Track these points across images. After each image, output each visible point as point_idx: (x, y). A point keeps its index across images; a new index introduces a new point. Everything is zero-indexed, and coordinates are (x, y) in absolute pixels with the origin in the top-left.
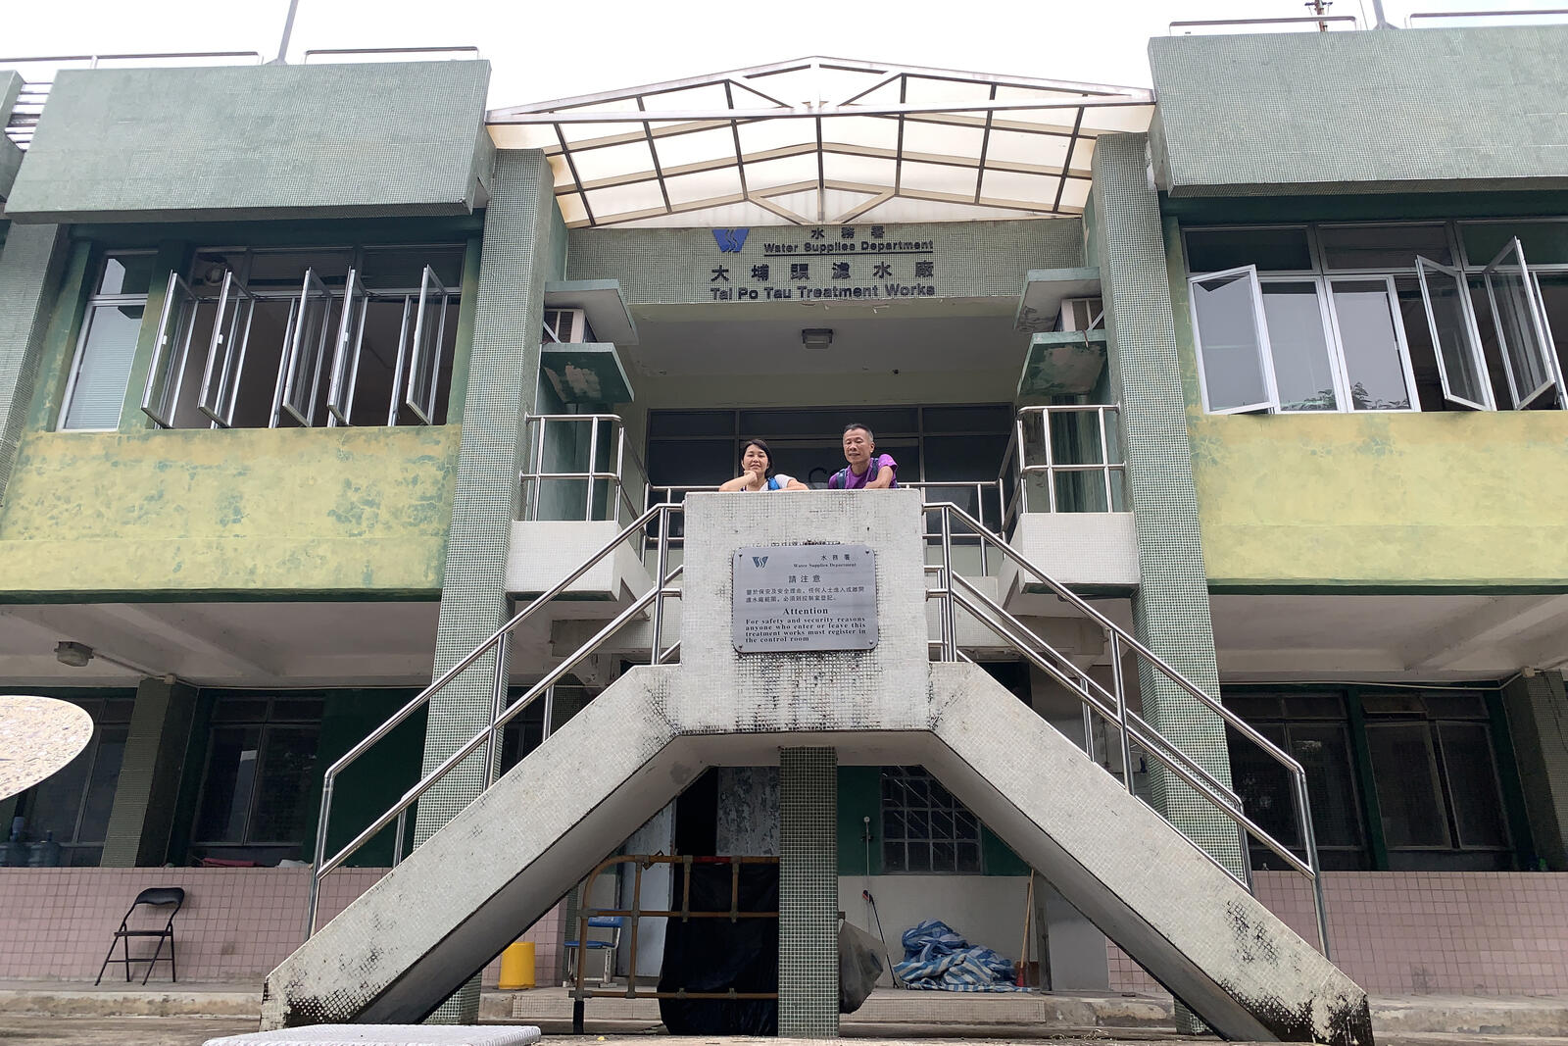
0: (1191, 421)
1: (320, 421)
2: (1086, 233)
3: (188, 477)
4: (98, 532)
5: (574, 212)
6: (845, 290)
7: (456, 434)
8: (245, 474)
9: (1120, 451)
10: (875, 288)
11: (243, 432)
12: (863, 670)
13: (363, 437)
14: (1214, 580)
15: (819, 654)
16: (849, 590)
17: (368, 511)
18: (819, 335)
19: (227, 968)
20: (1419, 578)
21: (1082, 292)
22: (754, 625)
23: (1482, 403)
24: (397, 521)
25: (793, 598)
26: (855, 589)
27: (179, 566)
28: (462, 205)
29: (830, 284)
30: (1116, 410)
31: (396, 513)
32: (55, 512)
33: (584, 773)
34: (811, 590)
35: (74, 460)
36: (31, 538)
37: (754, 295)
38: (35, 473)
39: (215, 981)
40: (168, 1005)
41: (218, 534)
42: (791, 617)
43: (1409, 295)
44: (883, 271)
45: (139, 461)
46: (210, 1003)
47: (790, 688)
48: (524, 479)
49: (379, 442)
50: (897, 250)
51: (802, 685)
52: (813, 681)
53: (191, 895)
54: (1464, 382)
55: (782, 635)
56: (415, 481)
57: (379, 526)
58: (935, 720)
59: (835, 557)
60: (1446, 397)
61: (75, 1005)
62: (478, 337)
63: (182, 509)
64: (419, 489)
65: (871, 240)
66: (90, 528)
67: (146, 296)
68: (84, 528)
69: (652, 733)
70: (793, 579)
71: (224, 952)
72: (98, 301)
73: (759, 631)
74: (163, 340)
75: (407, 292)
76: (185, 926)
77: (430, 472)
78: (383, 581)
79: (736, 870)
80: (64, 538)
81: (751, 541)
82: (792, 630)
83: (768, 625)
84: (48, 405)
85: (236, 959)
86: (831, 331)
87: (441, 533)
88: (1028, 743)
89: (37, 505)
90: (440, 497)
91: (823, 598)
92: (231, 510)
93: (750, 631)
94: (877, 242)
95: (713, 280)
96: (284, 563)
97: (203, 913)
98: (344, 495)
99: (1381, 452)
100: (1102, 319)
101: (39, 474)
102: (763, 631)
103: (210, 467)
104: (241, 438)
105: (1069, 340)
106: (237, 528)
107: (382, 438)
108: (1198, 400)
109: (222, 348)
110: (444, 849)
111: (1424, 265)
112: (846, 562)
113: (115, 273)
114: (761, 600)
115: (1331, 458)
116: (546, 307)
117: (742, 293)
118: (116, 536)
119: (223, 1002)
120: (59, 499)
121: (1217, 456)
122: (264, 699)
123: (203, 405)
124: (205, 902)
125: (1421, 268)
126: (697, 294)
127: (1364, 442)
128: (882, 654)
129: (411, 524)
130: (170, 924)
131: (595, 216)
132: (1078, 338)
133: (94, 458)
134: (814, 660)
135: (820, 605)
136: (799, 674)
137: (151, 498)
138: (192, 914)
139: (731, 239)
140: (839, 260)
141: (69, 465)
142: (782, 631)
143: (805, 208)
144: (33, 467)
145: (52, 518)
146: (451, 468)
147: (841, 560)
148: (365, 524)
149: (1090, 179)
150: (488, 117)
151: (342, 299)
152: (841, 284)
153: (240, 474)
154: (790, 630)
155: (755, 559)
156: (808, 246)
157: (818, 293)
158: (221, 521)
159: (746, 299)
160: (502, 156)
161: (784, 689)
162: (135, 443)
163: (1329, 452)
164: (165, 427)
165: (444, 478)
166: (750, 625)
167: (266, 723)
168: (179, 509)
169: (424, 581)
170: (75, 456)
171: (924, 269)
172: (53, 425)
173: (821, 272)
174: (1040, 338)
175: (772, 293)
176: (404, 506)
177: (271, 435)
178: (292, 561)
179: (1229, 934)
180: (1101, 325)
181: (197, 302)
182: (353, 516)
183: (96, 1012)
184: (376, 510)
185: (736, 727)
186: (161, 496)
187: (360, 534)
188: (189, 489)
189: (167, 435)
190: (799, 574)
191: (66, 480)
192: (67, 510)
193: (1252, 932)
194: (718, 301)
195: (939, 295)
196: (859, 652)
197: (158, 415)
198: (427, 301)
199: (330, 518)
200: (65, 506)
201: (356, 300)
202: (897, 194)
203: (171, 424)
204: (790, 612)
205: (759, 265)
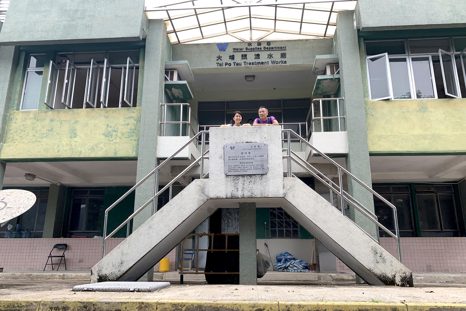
0: (366, 103)
1: (98, 106)
2: (334, 43)
3: (60, 124)
4: (34, 141)
5: (173, 39)
6: (259, 63)
7: (140, 110)
8: (77, 123)
9: (344, 113)
10: (268, 62)
11: (75, 110)
12: (263, 180)
13: (112, 111)
14: (371, 152)
15: (250, 175)
16: (259, 156)
17: (114, 134)
18: (250, 77)
19: (81, 266)
20: (434, 150)
21: (333, 62)
22: (231, 167)
23: (457, 96)
24: (123, 136)
25: (242, 159)
26: (261, 156)
27: (59, 151)
28: (138, 38)
29: (254, 61)
30: (343, 99)
31: (123, 134)
32: (21, 135)
33: (181, 210)
34: (248, 156)
35: (25, 119)
36: (14, 143)
37: (230, 65)
38: (14, 123)
39: (78, 270)
40: (64, 276)
41: (70, 141)
42: (242, 164)
43: (436, 62)
44: (270, 56)
45: (45, 119)
46: (76, 276)
47: (242, 185)
48: (161, 124)
49: (116, 112)
50: (275, 49)
51: (245, 184)
52: (248, 183)
53: (69, 246)
54: (452, 89)
55: (239, 170)
56: (128, 124)
57: (118, 138)
58: (285, 194)
59: (255, 146)
60: (446, 94)
61: (38, 276)
62: (145, 79)
63: (59, 134)
64: (129, 126)
65: (267, 46)
66: (32, 139)
67: (43, 68)
68: (30, 139)
69: (201, 198)
70: (242, 153)
71: (80, 262)
72: (29, 70)
73: (232, 169)
74: (49, 82)
75: (123, 66)
76: (68, 254)
77: (132, 121)
78: (120, 154)
79: (227, 238)
80: (24, 143)
81: (230, 142)
82: (242, 168)
83: (235, 167)
84: (16, 102)
85: (83, 263)
86: (254, 76)
87: (137, 140)
89: (15, 133)
90: (136, 129)
91: (252, 159)
92: (73, 134)
93: (229, 169)
94: (268, 47)
95: (217, 60)
96: (90, 149)
97: (73, 251)
98: (107, 129)
99: (424, 112)
100: (339, 70)
101: (15, 123)
102: (234, 169)
103: (66, 121)
104: (75, 112)
105: (329, 77)
106: (75, 139)
107: (117, 111)
108: (368, 96)
109: (67, 84)
110: (141, 232)
111: (441, 52)
112: (259, 148)
113: (33, 61)
114: (233, 160)
115: (409, 113)
116: (165, 70)
117: (226, 64)
118: (39, 142)
119: (80, 275)
120: (22, 131)
121: (373, 114)
122: (88, 190)
123: (63, 102)
124: (73, 248)
125: (440, 53)
126: (211, 64)
127: (419, 108)
128: (269, 175)
129: (127, 137)
130: (64, 254)
131: (180, 40)
132: (331, 77)
133: (31, 118)
134: (249, 177)
135: (250, 161)
136: (244, 181)
137: (49, 131)
138: (70, 251)
139: (222, 47)
140: (257, 53)
141: (24, 121)
142: (239, 169)
143: (246, 37)
144: (13, 121)
145: (20, 137)
146: (139, 120)
147: (257, 147)
148: (113, 138)
149: (336, 26)
150: (145, 9)
151: (103, 68)
152: (257, 61)
153: (75, 123)
154: (241, 169)
155: (231, 147)
156: (247, 49)
157: (250, 64)
158: (71, 137)
159: (227, 66)
160: (150, 21)
161: (240, 186)
162: (43, 114)
163: (408, 112)
164: (52, 108)
165: (137, 123)
166: (230, 167)
167: (88, 196)
168: (57, 133)
169: (132, 154)
170: (25, 118)
171: (283, 55)
172: (18, 108)
173: (251, 57)
174: (319, 77)
175: (236, 64)
176: (125, 132)
177: (84, 111)
178: (92, 149)
180: (338, 73)
181: (59, 70)
182: (110, 135)
183: (44, 278)
184: (117, 133)
185: (226, 197)
186: (52, 130)
187: (112, 140)
188: (60, 128)
189: (52, 111)
190: (244, 152)
191: (23, 125)
192: (24, 134)
193: (379, 255)
194: (219, 67)
195: (288, 64)
196: (262, 175)
197: (50, 105)
198: (129, 68)
199: (103, 136)
200: (24, 133)
201: (107, 68)
202: (275, 31)
203: (53, 108)
204: (241, 163)
205: (231, 55)
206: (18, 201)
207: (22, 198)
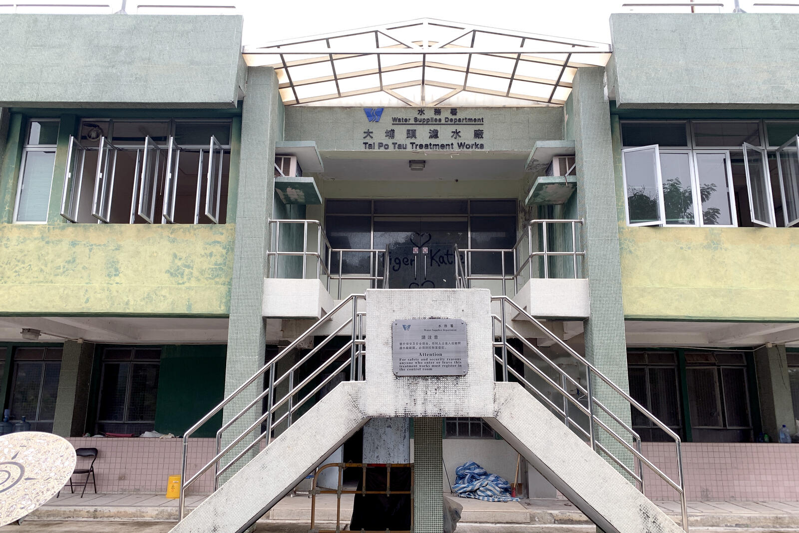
0: (620, 230)
1: (157, 220)
2: (566, 117)
3: (88, 251)
4: (42, 280)
5: (288, 96)
6: (436, 145)
7: (232, 229)
8: (119, 249)
9: (583, 246)
10: (452, 144)
11: (116, 226)
12: (460, 386)
13: (182, 230)
14: (628, 316)
15: (437, 377)
16: (453, 343)
17: (187, 271)
18: (417, 164)
19: (122, 487)
20: (730, 316)
21: (564, 153)
22: (404, 361)
23: (769, 222)
24: (202, 277)
25: (424, 348)
26: (456, 343)
27: (87, 301)
28: (232, 104)
29: (428, 141)
30: (581, 223)
31: (202, 272)
32: (17, 268)
33: (318, 437)
34: (433, 343)
35: (25, 239)
36: (5, 283)
37: (387, 147)
38: (3, 246)
39: (116, 493)
40: (97, 513)
41: (107, 282)
42: (423, 357)
43: (736, 160)
44: (456, 133)
45: (60, 241)
46: (118, 512)
47: (422, 395)
48: (269, 255)
49: (190, 233)
50: (464, 122)
51: (429, 393)
52: (434, 391)
53: (101, 451)
54: (762, 214)
55: (418, 367)
56: (211, 255)
57: (193, 279)
58: (497, 412)
59: (446, 326)
60: (752, 221)
61: (50, 513)
62: (242, 176)
63: (87, 268)
64: (213, 259)
65: (450, 116)
66: (37, 277)
67: (56, 146)
68: (34, 277)
69: (352, 417)
70: (424, 337)
71: (120, 479)
72: (29, 148)
73: (406, 365)
74: (69, 175)
75: (201, 147)
76: (99, 467)
77: (218, 250)
78: (197, 309)
79: (389, 470)
80: (23, 283)
81: (402, 315)
82: (423, 364)
83: (411, 362)
84: (7, 208)
85: (126, 482)
86: (424, 162)
87: (227, 283)
88: (543, 425)
89: (7, 264)
90: (225, 264)
91: (440, 348)
92: (113, 269)
93: (402, 365)
94: (454, 117)
95: (365, 138)
96: (144, 299)
97: (108, 460)
98: (173, 262)
99: (716, 249)
100: (575, 167)
101: (7, 247)
102: (409, 365)
103: (99, 245)
104: (115, 229)
105: (557, 181)
106: (117, 279)
107: (192, 231)
108: (624, 219)
109: (101, 180)
110: (248, 476)
111: (747, 147)
112: (452, 328)
113: (36, 128)
114: (407, 348)
115: (690, 251)
116: (276, 155)
117: (380, 145)
118: (51, 282)
119: (124, 512)
120: (19, 261)
121: (632, 249)
122: (131, 348)
123: (94, 213)
124: (109, 454)
125: (745, 148)
126: (353, 145)
127: (708, 242)
128: (470, 377)
129: (210, 278)
130: (92, 467)
131: (299, 98)
132: (562, 180)
133: (35, 239)
134: (435, 380)
135: (437, 351)
136: (427, 387)
137: (68, 262)
138: (102, 461)
139: (374, 114)
140: (433, 128)
141: (22, 243)
142: (418, 365)
143: (414, 96)
144: (3, 243)
145: (16, 272)
146: (230, 248)
147: (449, 327)
148: (185, 278)
149: (571, 88)
150: (243, 49)
151: (167, 151)
152: (434, 141)
153: (116, 249)
154: (422, 365)
155: (403, 326)
156: (416, 119)
157: (421, 146)
158: (108, 275)
159: (382, 149)
160: (250, 70)
161: (420, 395)
162: (57, 231)
163: (689, 248)
164: (73, 222)
165: (226, 254)
166: (402, 361)
167: (130, 361)
168: (84, 268)
169: (220, 310)
170: (25, 238)
171: (478, 134)
172: (11, 219)
173: (423, 134)
174: (541, 180)
175: (397, 146)
176: (206, 269)
177: (131, 228)
178: (148, 298)
179: (640, 520)
180: (573, 173)
181: (85, 151)
182: (179, 273)
183: (60, 516)
184: (191, 271)
185: (395, 415)
186: (74, 261)
187: (183, 283)
188: (89, 257)
189: (74, 226)
190: (427, 334)
191: (21, 251)
192: (23, 268)
193: (651, 520)
194: (367, 150)
195: (486, 149)
196: (458, 377)
197: (68, 216)
198: (214, 152)
199: (167, 274)
200: (22, 266)
201: (174, 151)
202: (464, 90)
203: (76, 220)
204: (422, 355)
205: (389, 129)
206: (44, 462)
207: (50, 454)
